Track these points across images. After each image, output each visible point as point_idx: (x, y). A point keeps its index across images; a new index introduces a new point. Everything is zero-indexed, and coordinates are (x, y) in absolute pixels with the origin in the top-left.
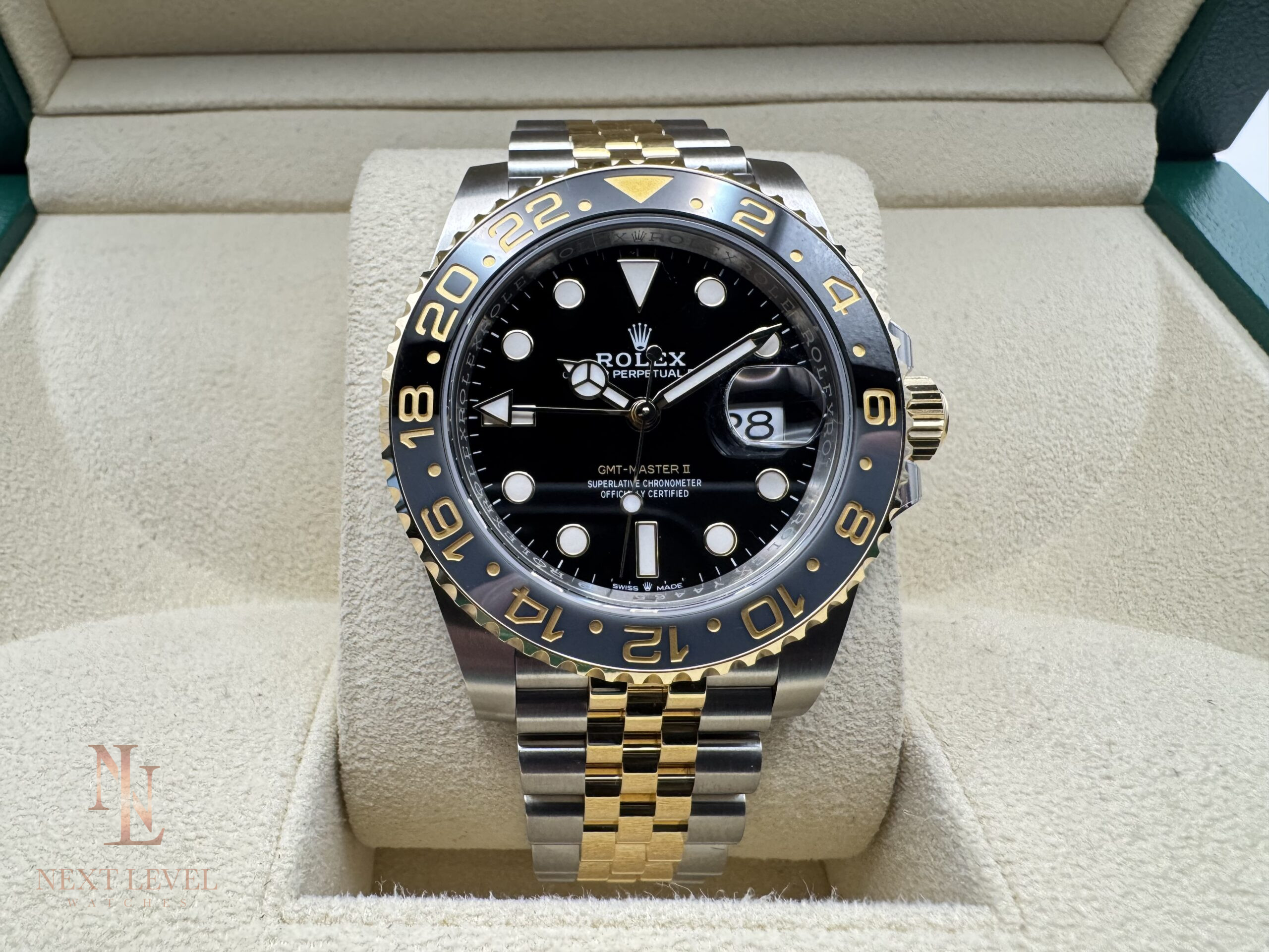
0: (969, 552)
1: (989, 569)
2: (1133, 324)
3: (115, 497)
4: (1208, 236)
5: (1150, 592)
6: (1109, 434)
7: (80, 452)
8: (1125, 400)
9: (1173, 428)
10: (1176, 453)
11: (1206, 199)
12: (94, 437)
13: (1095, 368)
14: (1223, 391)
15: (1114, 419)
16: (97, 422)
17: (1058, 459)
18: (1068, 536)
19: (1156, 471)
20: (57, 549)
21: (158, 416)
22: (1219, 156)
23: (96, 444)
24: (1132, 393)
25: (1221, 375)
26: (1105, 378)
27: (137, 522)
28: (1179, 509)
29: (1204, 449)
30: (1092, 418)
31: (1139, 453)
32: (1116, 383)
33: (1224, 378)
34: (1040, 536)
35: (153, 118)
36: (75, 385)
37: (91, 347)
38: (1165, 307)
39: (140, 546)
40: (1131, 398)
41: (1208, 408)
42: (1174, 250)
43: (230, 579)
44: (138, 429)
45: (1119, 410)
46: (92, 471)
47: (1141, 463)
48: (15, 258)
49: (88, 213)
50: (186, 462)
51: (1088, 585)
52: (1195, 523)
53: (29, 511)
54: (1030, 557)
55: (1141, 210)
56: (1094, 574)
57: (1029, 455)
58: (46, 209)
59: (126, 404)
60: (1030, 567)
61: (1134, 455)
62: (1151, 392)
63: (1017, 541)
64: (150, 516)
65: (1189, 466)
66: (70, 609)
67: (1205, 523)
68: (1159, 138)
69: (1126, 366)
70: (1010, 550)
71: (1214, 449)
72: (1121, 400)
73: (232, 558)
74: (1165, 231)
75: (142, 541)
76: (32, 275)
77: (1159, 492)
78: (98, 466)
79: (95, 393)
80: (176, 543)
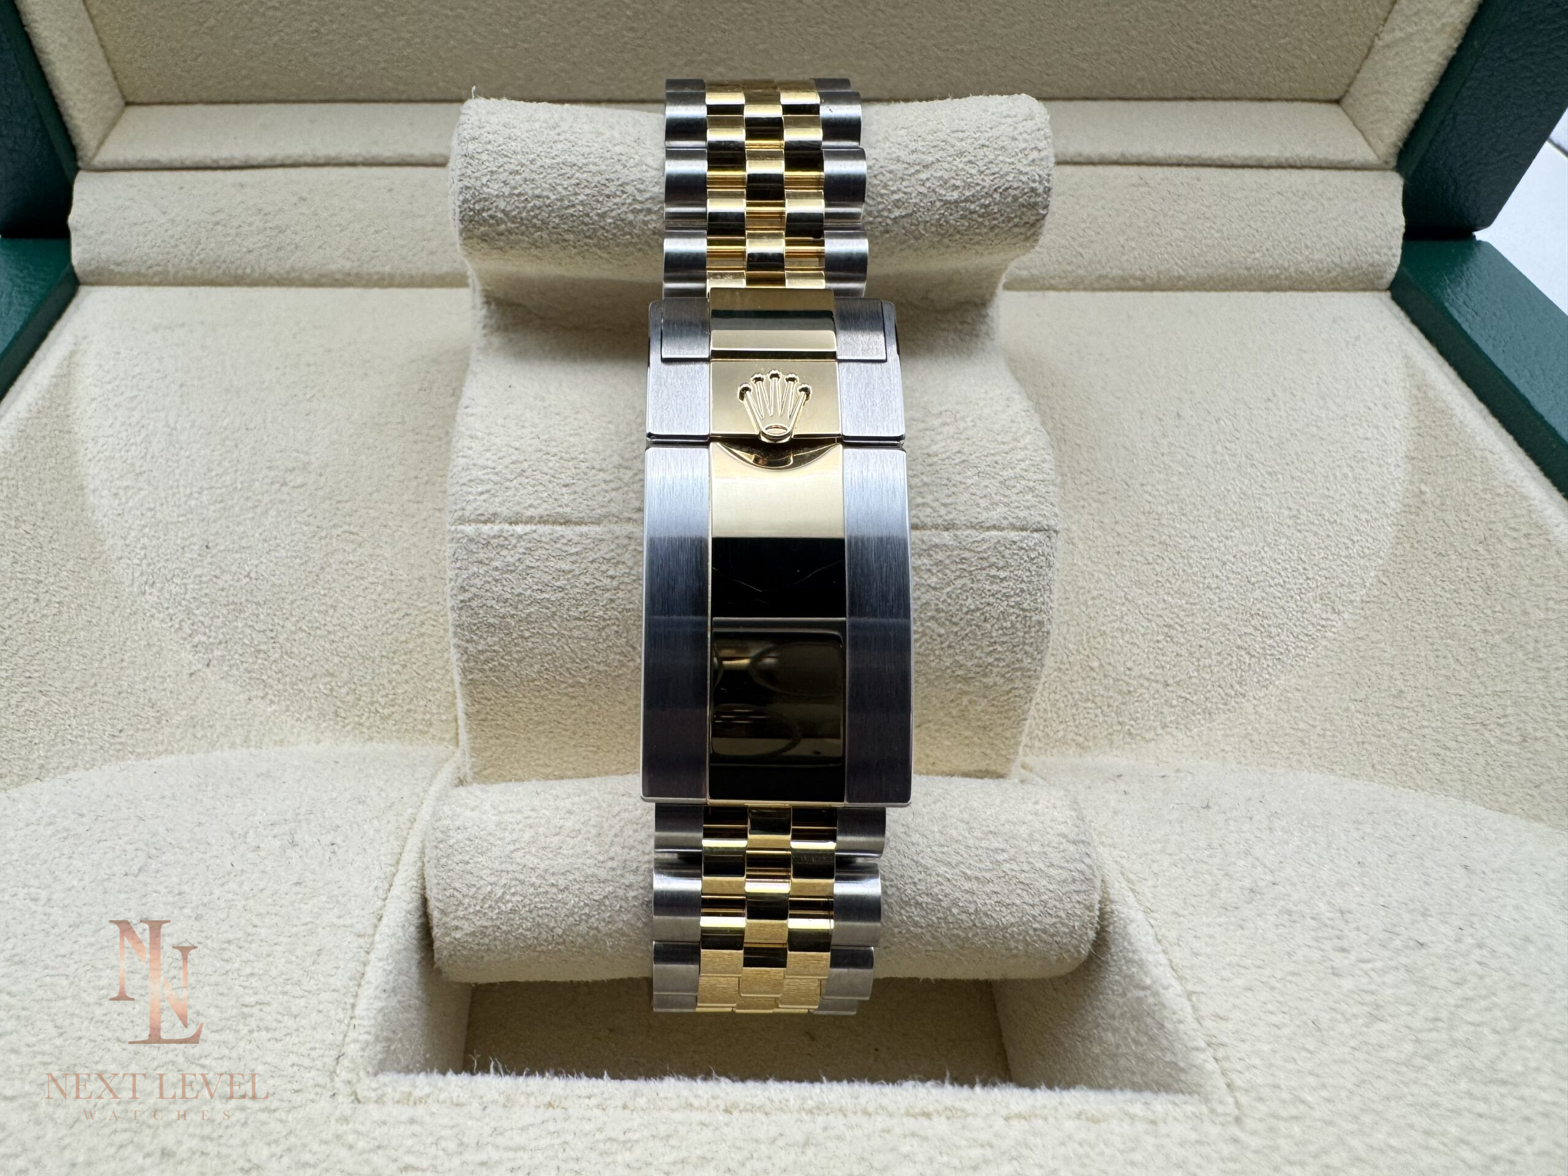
0: (1184, 694)
1: (1207, 716)
2: (1377, 427)
3: (161, 615)
4: (1465, 326)
5: (1399, 742)
6: (1349, 557)
7: (122, 561)
8: (1369, 518)
9: (1425, 549)
10: (1428, 579)
11: (1464, 284)
12: (139, 546)
13: (1332, 478)
14: (1484, 506)
15: (1355, 539)
16: (145, 526)
17: (1288, 586)
18: (1300, 677)
19: (1405, 601)
20: (93, 675)
21: (214, 521)
22: (1480, 235)
23: (143, 553)
24: (1375, 508)
25: (1480, 486)
26: (1344, 491)
27: (188, 647)
28: (1432, 644)
29: (1461, 574)
30: (1329, 536)
31: (1384, 580)
32: (1357, 496)
33: (1485, 490)
34: (1267, 676)
35: (219, 174)
36: (118, 483)
37: (139, 439)
38: (1415, 408)
39: (191, 675)
40: (1375, 515)
41: (1466, 526)
42: (1426, 343)
43: (297, 715)
44: (193, 536)
45: (1361, 528)
46: (136, 584)
47: (1388, 592)
48: (52, 335)
49: (139, 284)
50: (248, 575)
51: (1324, 736)
52: (1451, 660)
53: (62, 629)
54: (1255, 702)
55: (1386, 296)
56: (1331, 721)
57: (1253, 580)
58: (91, 279)
59: (179, 506)
60: (1256, 713)
61: (1380, 581)
62: (1399, 507)
63: (1240, 683)
64: (204, 639)
65: (1443, 593)
66: (107, 745)
67: (1463, 661)
68: (1407, 212)
69: (1368, 476)
70: (1233, 693)
71: (1474, 573)
72: (1364, 516)
73: (301, 691)
74: (1414, 321)
75: (194, 668)
76: (72, 354)
77: (1409, 623)
78: (144, 578)
79: (143, 493)
80: (234, 671)
